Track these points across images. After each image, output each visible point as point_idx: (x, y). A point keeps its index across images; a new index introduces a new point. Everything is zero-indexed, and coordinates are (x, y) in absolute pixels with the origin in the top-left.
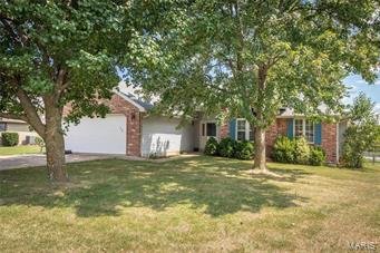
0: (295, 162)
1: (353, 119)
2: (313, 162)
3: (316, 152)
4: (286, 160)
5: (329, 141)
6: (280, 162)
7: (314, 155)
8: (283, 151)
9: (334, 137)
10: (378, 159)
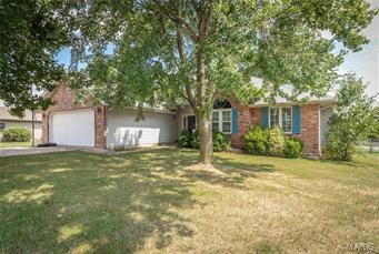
0: (268, 154)
1: (339, 104)
2: (288, 154)
3: (292, 143)
4: (257, 152)
5: (309, 130)
6: (251, 154)
7: (290, 147)
8: (254, 142)
9: (316, 126)
10: (376, 149)
